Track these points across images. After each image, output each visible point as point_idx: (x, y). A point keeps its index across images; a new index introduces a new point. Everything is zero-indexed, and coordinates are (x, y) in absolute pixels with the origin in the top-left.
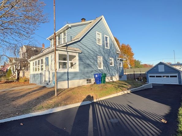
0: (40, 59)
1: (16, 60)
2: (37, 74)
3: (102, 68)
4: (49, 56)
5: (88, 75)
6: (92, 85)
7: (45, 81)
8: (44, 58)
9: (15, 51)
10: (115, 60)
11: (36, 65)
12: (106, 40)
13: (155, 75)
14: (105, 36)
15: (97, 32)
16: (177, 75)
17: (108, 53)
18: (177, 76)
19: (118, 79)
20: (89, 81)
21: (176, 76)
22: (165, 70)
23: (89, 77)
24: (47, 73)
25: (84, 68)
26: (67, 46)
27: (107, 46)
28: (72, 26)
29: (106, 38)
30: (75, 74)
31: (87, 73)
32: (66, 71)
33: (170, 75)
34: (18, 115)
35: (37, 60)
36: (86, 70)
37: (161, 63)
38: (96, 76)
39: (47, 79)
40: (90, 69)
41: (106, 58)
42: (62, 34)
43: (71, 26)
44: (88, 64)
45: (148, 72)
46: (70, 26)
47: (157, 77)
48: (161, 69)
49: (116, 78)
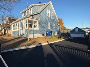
0: (17, 23)
1: (3, 24)
2: (16, 31)
3: (50, 29)
4: (23, 21)
5: (43, 32)
6: (45, 37)
7: (21, 34)
8: (20, 23)
9: (2, 19)
10: (56, 25)
11: (15, 26)
12: (52, 15)
13: (74, 33)
14: (52, 12)
15: (48, 10)
17: (53, 21)
19: (57, 34)
20: (43, 35)
21: (83, 34)
23: (44, 33)
24: (22, 30)
25: (41, 28)
26: (33, 15)
27: (52, 18)
28: (35, 6)
29: (52, 13)
30: (37, 31)
31: (43, 31)
32: (32, 29)
33: (80, 33)
34: (11, 49)
35: (16, 24)
36: (42, 29)
38: (47, 32)
39: (22, 34)
40: (44, 29)
41: (52, 23)
42: (29, 10)
44: (43, 26)
45: (70, 32)
46: (34, 5)
47: (74, 34)
48: (77, 30)
49: (56, 34)
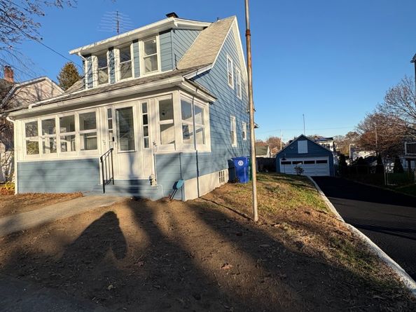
0: (75, 114)
3: (235, 144)
5: (220, 163)
10: (247, 127)
13: (292, 160)
14: (236, 68)
16: (327, 159)
17: (241, 110)
18: (328, 162)
20: (221, 175)
21: (325, 162)
22: (308, 151)
25: (216, 144)
28: (179, 27)
30: (206, 158)
33: (315, 159)
37: (302, 138)
38: (241, 163)
41: (239, 120)
42: (142, 44)
43: (179, 25)
45: (279, 155)
46: (176, 24)
48: (303, 148)
